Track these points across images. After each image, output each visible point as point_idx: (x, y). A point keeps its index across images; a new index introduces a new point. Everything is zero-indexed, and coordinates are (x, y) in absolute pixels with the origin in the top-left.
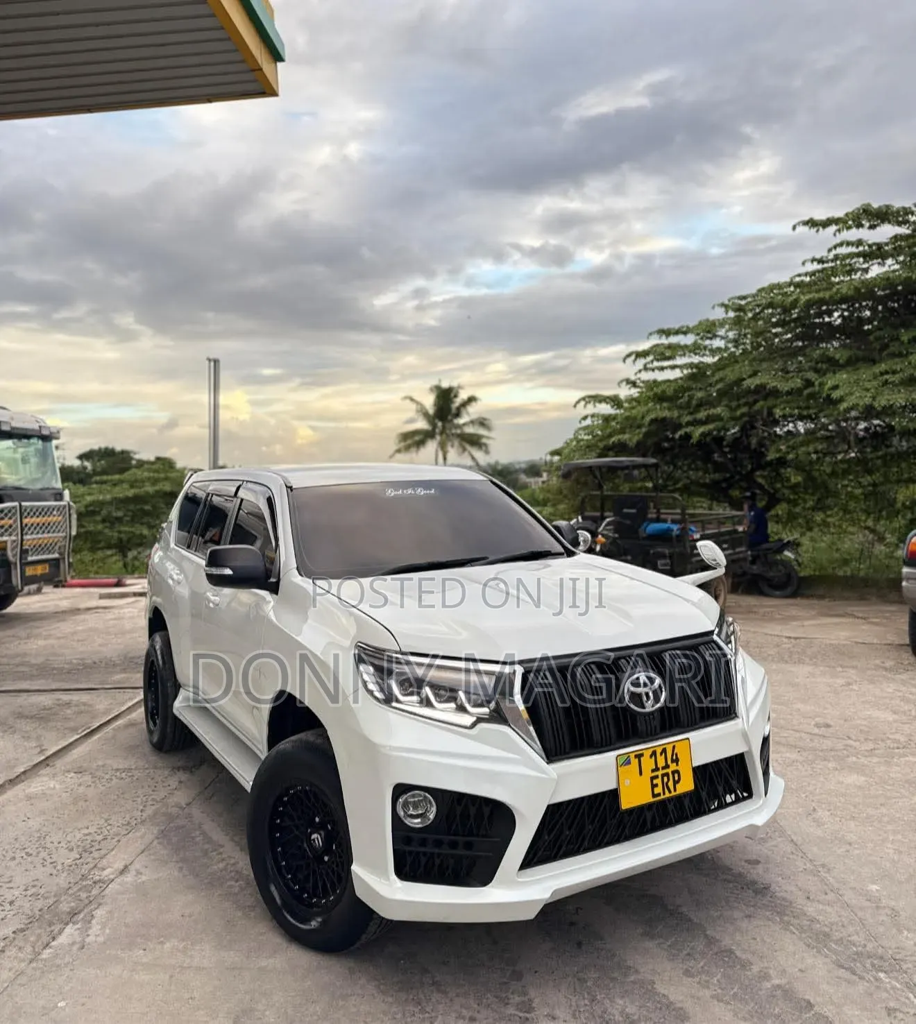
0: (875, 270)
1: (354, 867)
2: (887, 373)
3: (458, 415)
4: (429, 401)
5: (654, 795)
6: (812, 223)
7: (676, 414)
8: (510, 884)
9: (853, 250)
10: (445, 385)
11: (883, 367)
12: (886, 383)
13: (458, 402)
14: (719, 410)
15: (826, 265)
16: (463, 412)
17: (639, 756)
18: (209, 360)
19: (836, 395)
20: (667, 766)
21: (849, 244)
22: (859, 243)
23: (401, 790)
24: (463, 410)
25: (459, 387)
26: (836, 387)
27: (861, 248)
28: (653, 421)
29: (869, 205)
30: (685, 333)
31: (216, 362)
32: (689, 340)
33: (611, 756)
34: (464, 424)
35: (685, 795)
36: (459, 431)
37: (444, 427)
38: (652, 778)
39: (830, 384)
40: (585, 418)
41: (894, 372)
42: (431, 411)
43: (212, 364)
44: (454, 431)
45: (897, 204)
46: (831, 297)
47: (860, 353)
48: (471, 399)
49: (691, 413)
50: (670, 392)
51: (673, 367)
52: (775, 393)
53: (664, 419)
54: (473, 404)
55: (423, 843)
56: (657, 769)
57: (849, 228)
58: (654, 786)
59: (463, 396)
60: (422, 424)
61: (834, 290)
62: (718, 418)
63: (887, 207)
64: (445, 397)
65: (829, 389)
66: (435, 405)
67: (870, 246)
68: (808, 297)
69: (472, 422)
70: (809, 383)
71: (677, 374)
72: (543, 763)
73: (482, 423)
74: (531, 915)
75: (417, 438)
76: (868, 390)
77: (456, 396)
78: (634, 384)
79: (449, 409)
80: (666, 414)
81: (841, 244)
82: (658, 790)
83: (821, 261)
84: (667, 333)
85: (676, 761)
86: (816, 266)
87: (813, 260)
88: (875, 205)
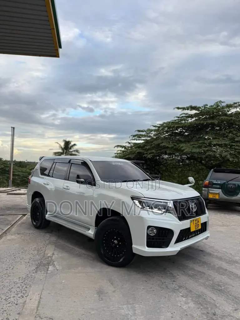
0: (190, 120)
1: (133, 246)
2: (193, 144)
3: (70, 149)
4: (62, 144)
5: (196, 229)
6: (178, 108)
7: (143, 151)
8: (172, 247)
9: (185, 115)
10: (67, 140)
11: (192, 143)
12: (194, 147)
13: (71, 145)
14: (153, 151)
15: (179, 118)
16: (72, 148)
17: (193, 221)
18: (12, 127)
19: (182, 149)
20: (197, 223)
21: (184, 114)
22: (187, 114)
23: (149, 227)
24: (72, 147)
25: (71, 141)
26: (183, 147)
27: (187, 115)
28: (138, 152)
29: (192, 106)
30: (143, 132)
31: (14, 128)
32: (144, 133)
33: (189, 221)
34: (72, 151)
35: (200, 229)
36: (71, 153)
37: (66, 152)
38: (195, 225)
39: (181, 146)
40: (118, 151)
41: (195, 144)
42: (63, 147)
43: (12, 129)
44: (69, 153)
45: (198, 106)
46: (182, 126)
47: (186, 140)
48: (75, 145)
49: (146, 151)
50: (142, 145)
51: (142, 140)
52: (168, 147)
53: (140, 152)
54: (75, 146)
55: (153, 239)
56: (196, 224)
57: (185, 110)
58: (195, 227)
59: (72, 143)
60: (61, 151)
61: (183, 124)
62: (153, 153)
63: (196, 106)
64: (67, 143)
65: (181, 147)
66: (64, 145)
67: (189, 115)
68: (177, 125)
69: (74, 151)
70: (175, 145)
71: (143, 141)
72: (179, 221)
73: (77, 151)
74: (175, 254)
75: (59, 154)
76: (190, 148)
77: (70, 143)
78: (130, 143)
79: (68, 147)
80: (141, 151)
81: (183, 114)
82: (196, 228)
83: (178, 117)
84: (139, 131)
85: (198, 222)
86: (177, 119)
87: (177, 117)
88: (193, 106)
